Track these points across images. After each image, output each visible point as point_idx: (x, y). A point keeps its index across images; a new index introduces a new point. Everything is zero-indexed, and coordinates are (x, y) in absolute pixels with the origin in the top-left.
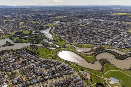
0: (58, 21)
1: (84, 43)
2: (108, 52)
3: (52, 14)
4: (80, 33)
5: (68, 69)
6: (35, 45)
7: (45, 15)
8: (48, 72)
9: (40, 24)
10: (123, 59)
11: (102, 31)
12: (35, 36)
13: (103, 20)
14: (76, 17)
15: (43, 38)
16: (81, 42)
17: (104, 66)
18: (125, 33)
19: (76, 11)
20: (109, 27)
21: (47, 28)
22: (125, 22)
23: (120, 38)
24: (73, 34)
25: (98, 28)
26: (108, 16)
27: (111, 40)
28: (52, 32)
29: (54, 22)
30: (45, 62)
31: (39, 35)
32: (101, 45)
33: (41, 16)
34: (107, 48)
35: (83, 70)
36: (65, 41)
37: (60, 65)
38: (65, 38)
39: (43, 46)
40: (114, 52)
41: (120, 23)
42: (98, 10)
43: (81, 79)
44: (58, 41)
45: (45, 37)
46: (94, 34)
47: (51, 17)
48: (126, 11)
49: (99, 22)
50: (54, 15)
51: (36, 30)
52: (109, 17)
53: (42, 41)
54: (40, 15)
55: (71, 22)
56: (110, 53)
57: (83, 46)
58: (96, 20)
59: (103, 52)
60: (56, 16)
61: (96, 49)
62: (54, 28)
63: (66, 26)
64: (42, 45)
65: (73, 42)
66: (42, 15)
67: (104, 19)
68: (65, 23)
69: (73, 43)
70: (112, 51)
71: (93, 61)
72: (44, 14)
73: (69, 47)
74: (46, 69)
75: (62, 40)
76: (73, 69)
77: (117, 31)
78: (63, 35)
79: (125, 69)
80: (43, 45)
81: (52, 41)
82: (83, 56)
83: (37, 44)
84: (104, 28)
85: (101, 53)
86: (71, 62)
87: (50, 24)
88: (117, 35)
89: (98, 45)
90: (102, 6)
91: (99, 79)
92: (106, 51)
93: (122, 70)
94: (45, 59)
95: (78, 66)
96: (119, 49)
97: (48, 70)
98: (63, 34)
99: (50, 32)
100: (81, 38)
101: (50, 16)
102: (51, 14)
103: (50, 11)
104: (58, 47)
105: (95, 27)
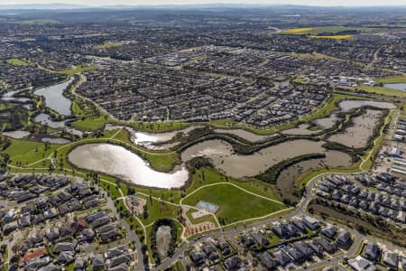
0: (103, 56)
1: (163, 120)
2: (219, 138)
3: (90, 36)
4: (161, 90)
5: (88, 195)
6: (5, 134)
7: (67, 37)
8: (23, 211)
9: (40, 67)
10: (252, 153)
11: (223, 83)
12: (11, 106)
13: (239, 51)
14: (166, 41)
15: (39, 113)
16: (154, 117)
17: (194, 176)
18: (286, 84)
19: (172, 23)
20: (251, 68)
21: (61, 79)
22: (296, 55)
23: (266, 99)
24: (137, 93)
25: (218, 72)
26: (257, 37)
27: (239, 105)
28: (73, 91)
29: (90, 61)
30: (20, 183)
31: (27, 103)
32: (207, 121)
33: (51, 41)
34: (221, 128)
35: (131, 192)
36: (106, 117)
37: (68, 186)
38: (111, 108)
39: (30, 136)
40: (236, 138)
41: (282, 58)
42: (238, 20)
43: (118, 216)
44: (83, 119)
45: (46, 108)
46: (202, 91)
47: (83, 43)
49: (227, 54)
50: (96, 37)
51: (19, 88)
52: (260, 42)
53: (29, 123)
54: (49, 38)
55: (144, 57)
56: (225, 140)
57: (155, 127)
58: (221, 49)
59: (207, 139)
60: (101, 41)
61: (189, 133)
62: (84, 79)
63: (126, 70)
64: (28, 133)
65: (130, 117)
66: (54, 38)
67: (242, 47)
68: (124, 62)
69: (132, 121)
70: (231, 136)
71: (169, 166)
72: (63, 36)
73: (112, 133)
74: (19, 202)
75: (98, 114)
76: (102, 192)
77: (267, 79)
78: (106, 99)
79: (246, 177)
80: (32, 132)
81: (66, 118)
82: (146, 155)
83: (13, 130)
84: (232, 74)
85: (202, 141)
86: (104, 174)
87: (74, 67)
88: (263, 91)
89: (200, 120)
90: (254, 9)
91: (167, 209)
92: (217, 137)
93: (238, 181)
94: (24, 174)
95: (121, 184)
96: (252, 128)
97: (23, 205)
98: (106, 96)
99: (66, 93)
100: (160, 103)
101: (80, 42)
102: (86, 36)
103: (88, 26)
104: (77, 137)
105: (209, 71)
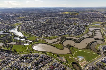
0: (22, 20)
1: (51, 36)
2: (69, 39)
3: (14, 15)
4: (44, 28)
5: (47, 58)
7: (8, 16)
8: (32, 65)
9: (5, 24)
10: (80, 42)
11: (59, 26)
12: (5, 35)
14: (36, 16)
15: (14, 37)
16: (48, 35)
17: (71, 50)
18: (73, 25)
19: (34, 12)
20: (62, 22)
21: (14, 27)
22: (70, 18)
23: (72, 29)
24: (39, 29)
25: (55, 23)
26: (58, 15)
27: (67, 31)
28: (20, 30)
29: (19, 22)
30: (24, 57)
31: (9, 34)
32: (62, 35)
33: (4, 17)
35: (58, 56)
36: (35, 36)
37: (39, 56)
38: (34, 34)
39: (17, 43)
40: (73, 39)
41: (68, 19)
42: (50, 11)
43: (60, 63)
44: (29, 37)
45: (16, 35)
46: (55, 28)
47: (14, 17)
48: (67, 11)
49: (55, 19)
50: (16, 16)
51: (3, 30)
52: (60, 16)
53: (14, 40)
55: (34, 20)
56: (71, 40)
57: (50, 38)
58: (52, 18)
59: (66, 40)
60: (18, 17)
61: (60, 39)
62: (21, 27)
63: (31, 24)
67: (57, 17)
68: (29, 22)
69: (43, 37)
70: (71, 38)
71: (62, 48)
72: (6, 16)
73: (40, 40)
74: (29, 63)
75: (33, 36)
76: (51, 57)
77: (68, 24)
79: (83, 48)
80: (17, 42)
81: (24, 37)
82: (54, 45)
83: (10, 42)
84: (59, 23)
85: (65, 40)
86: (47, 52)
87: (16, 24)
88: (69, 27)
89: (60, 35)
90: (52, 8)
91: (71, 59)
92: (68, 39)
93: (82, 50)
94: (24, 55)
95: (54, 54)
96: (75, 36)
97: (30, 64)
98: (31, 31)
99: (18, 31)
100: (47, 32)
101: (12, 17)
102: (13, 15)
103: (11, 13)
104: (31, 42)
105: (53, 23)
